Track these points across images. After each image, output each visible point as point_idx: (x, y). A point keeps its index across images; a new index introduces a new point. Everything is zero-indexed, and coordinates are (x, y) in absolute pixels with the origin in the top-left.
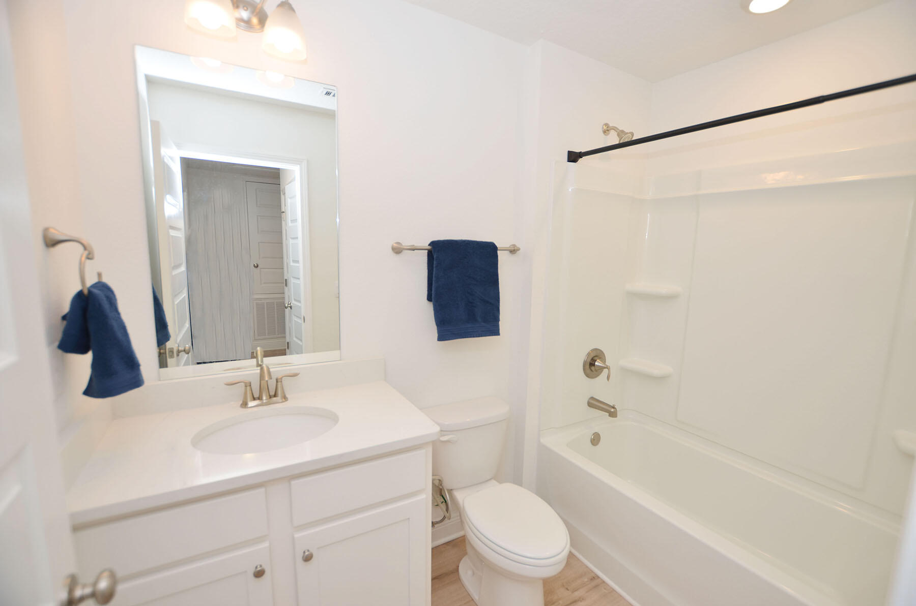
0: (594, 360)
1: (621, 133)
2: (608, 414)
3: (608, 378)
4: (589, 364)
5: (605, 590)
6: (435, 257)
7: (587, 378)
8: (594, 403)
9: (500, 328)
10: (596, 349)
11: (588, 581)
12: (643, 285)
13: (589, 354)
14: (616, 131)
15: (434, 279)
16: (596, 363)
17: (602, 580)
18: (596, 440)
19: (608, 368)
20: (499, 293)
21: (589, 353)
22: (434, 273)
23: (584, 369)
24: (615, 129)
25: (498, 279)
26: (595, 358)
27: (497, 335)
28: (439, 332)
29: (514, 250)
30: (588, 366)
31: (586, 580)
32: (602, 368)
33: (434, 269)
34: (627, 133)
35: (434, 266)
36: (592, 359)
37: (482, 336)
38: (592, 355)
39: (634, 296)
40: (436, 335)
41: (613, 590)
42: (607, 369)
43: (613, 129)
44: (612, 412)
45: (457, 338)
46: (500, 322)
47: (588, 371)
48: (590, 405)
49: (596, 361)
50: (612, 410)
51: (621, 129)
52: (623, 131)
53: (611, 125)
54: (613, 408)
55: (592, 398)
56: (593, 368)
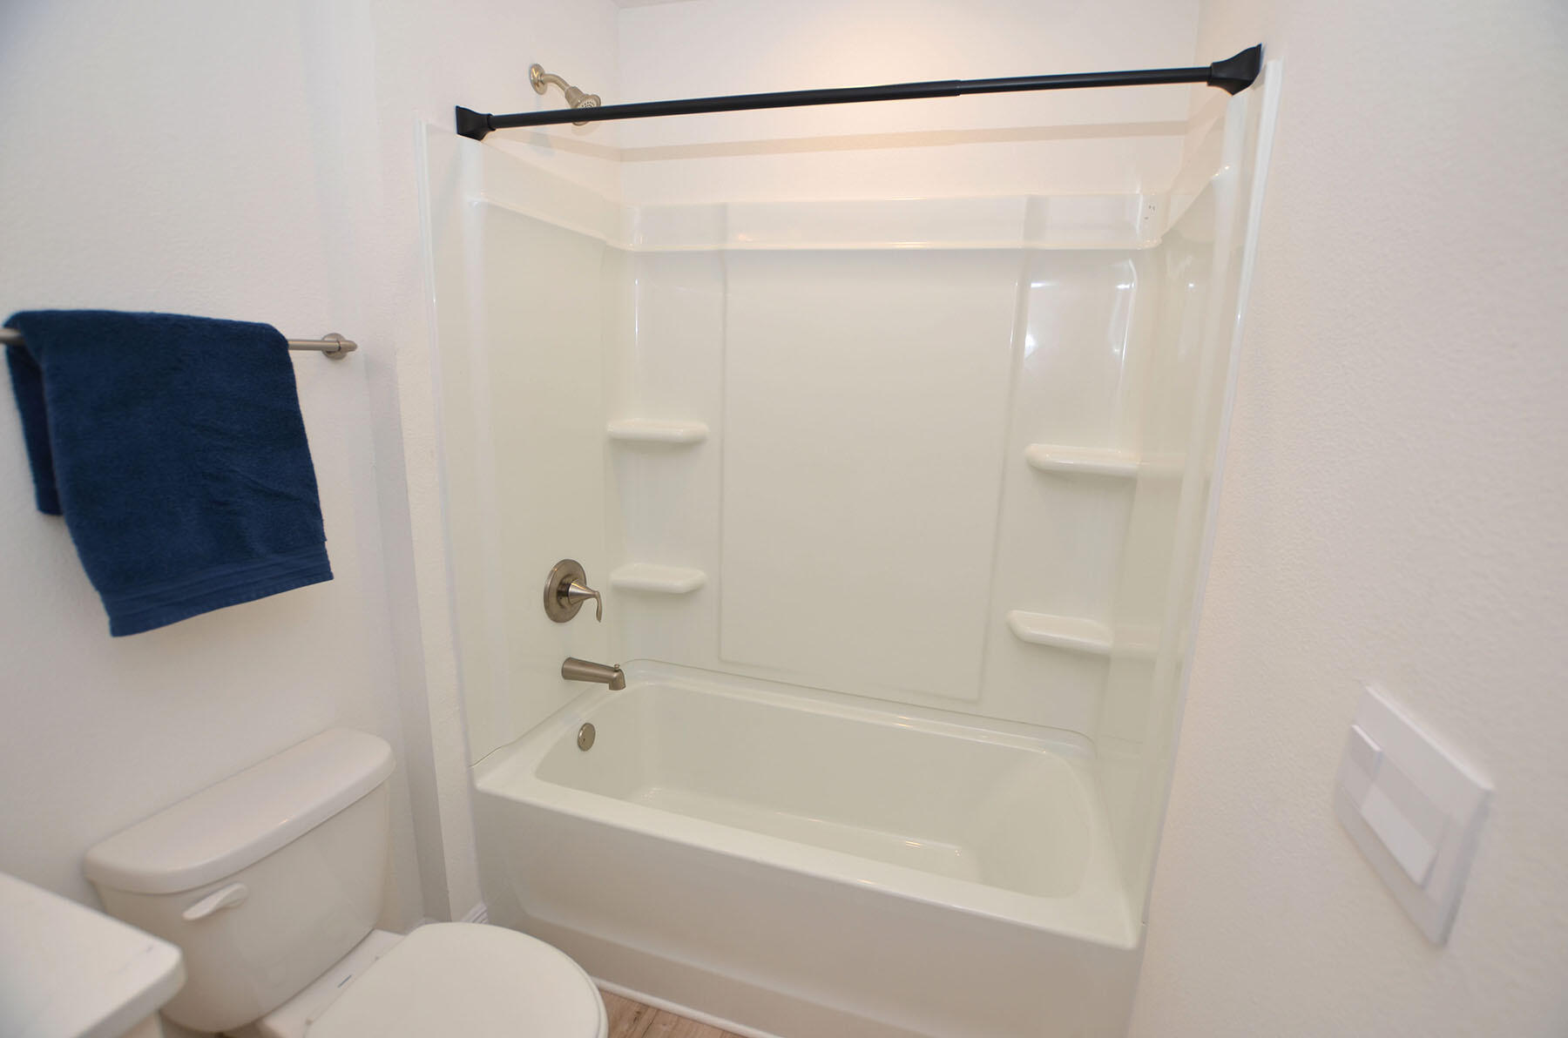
0: (564, 585)
1: (571, 93)
2: (607, 686)
3: (599, 615)
4: (555, 594)
5: (665, 1028)
6: (44, 366)
7: (554, 623)
8: (575, 671)
9: (330, 558)
10: (565, 563)
11: (630, 1028)
12: (636, 422)
13: (553, 574)
14: (563, 89)
15: (54, 442)
16: (571, 589)
17: (654, 1008)
18: (587, 738)
19: (594, 596)
20: (311, 466)
21: (552, 571)
22: (51, 421)
23: (547, 607)
24: (557, 81)
25: (303, 429)
26: (566, 581)
27: (325, 580)
28: (111, 608)
29: (340, 348)
30: (553, 600)
31: (626, 1027)
32: (582, 597)
33: (50, 410)
34: (587, 97)
35: (47, 398)
36: (562, 584)
37: (276, 592)
38: (560, 575)
39: (625, 446)
40: (103, 620)
41: (680, 1017)
42: (594, 600)
43: (555, 82)
44: (615, 678)
45: (191, 615)
46: (327, 544)
47: (555, 608)
48: (567, 674)
49: (570, 585)
50: (615, 675)
51: (571, 85)
52: (576, 90)
53: (548, 71)
54: (616, 671)
55: (570, 660)
56: (564, 601)
